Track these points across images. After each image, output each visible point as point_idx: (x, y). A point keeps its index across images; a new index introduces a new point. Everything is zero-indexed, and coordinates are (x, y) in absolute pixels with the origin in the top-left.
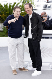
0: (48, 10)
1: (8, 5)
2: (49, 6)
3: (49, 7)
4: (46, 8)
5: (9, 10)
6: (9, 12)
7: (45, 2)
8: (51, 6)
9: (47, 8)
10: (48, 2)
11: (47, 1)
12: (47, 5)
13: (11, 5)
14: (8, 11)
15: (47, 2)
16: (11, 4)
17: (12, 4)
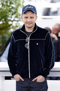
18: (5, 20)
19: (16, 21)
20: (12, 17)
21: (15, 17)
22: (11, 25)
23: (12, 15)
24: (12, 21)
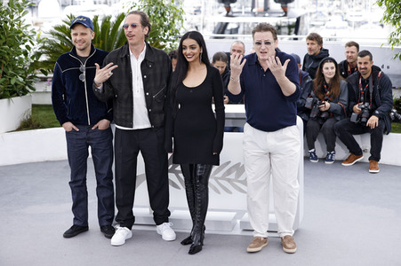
0: (230, 38)
1: (100, 23)
2: (235, 26)
3: (235, 31)
4: (223, 33)
5: (103, 39)
6: (103, 45)
7: (220, 13)
8: (239, 27)
9: (226, 32)
10: (230, 13)
11: (226, 12)
12: (227, 24)
13: (109, 22)
14: (99, 43)
15: (227, 15)
16: (110, 18)
17: (113, 20)
18: (154, 39)
19: (170, 40)
20: (164, 35)
21: (170, 35)
22: (164, 46)
23: (165, 31)
24: (165, 42)
